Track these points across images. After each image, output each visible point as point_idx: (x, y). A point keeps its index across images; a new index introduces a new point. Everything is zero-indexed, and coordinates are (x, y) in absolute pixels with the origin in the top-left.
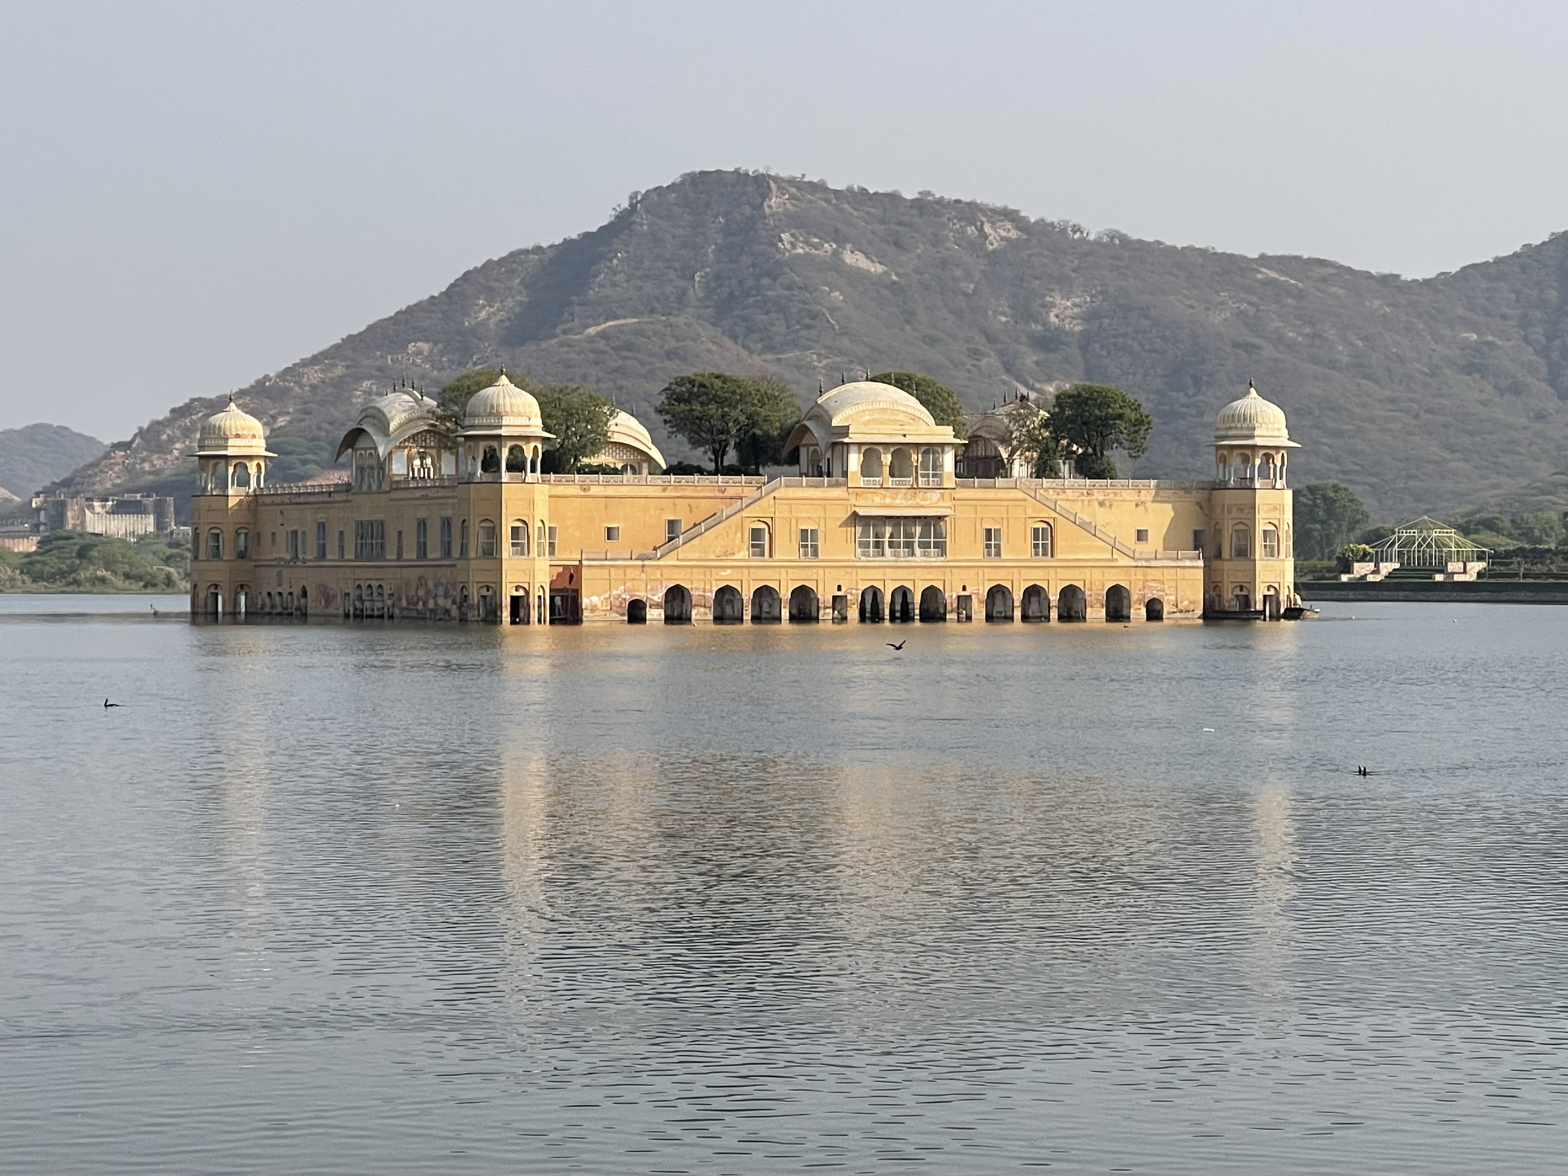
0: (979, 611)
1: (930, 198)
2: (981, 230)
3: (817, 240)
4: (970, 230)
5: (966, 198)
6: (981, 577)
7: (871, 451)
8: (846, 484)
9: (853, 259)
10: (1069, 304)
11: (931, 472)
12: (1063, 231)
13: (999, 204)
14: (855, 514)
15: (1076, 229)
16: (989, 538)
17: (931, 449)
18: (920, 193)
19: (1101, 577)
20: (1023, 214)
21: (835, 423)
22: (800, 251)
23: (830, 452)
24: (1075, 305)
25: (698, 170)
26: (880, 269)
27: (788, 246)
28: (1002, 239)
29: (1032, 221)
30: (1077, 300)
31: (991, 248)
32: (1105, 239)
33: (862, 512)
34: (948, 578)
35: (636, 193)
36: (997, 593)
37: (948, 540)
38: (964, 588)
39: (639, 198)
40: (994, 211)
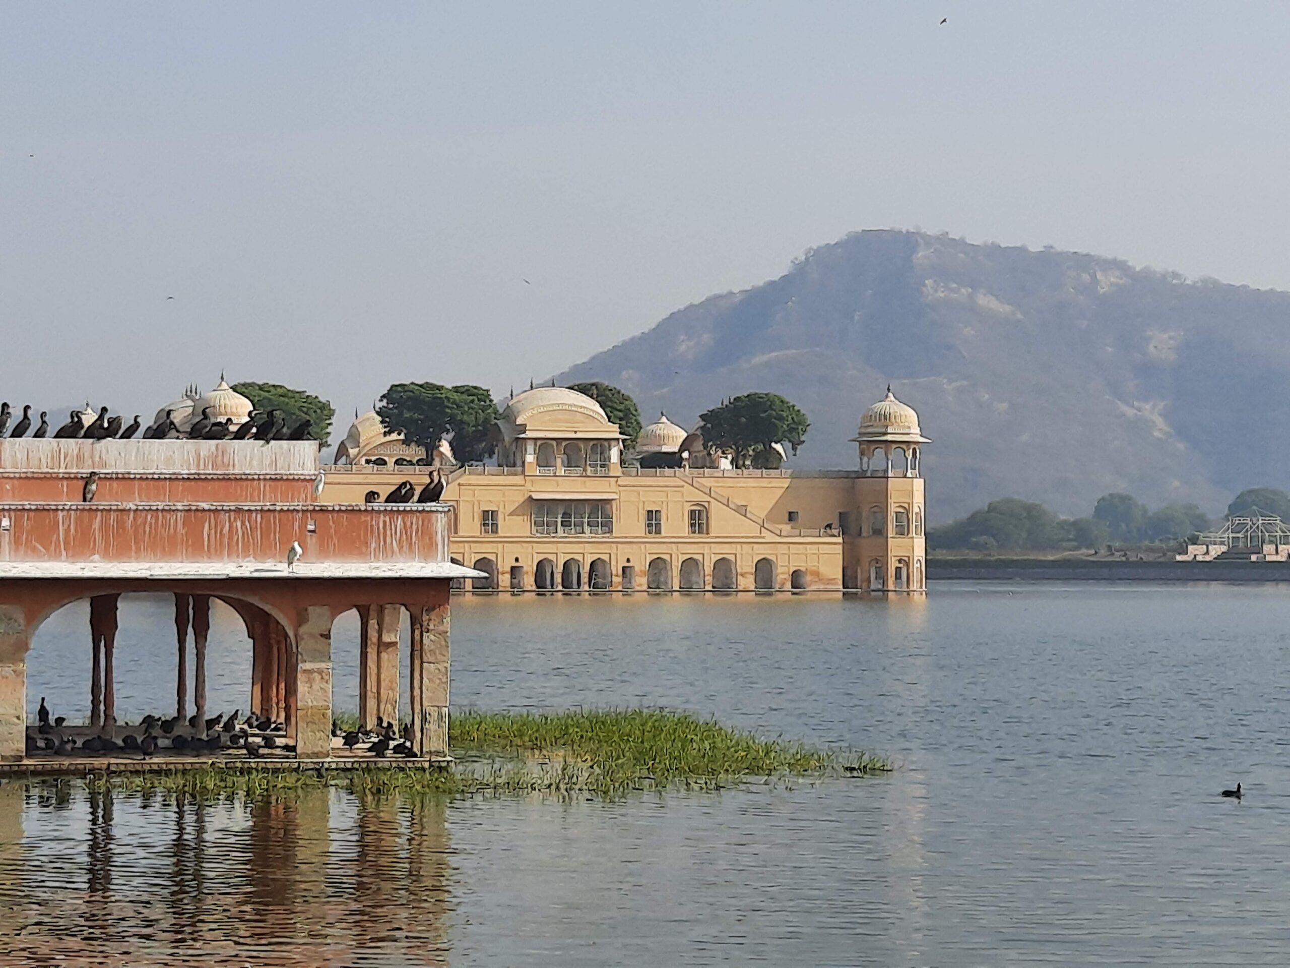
0: (641, 582)
1: (1053, 250)
2: (1094, 276)
3: (954, 285)
4: (1086, 277)
5: (1082, 250)
6: (643, 550)
7: (545, 447)
8: (523, 472)
9: (985, 301)
10: (1166, 336)
11: (599, 462)
12: (1164, 276)
13: (1110, 256)
14: (530, 497)
15: (1175, 275)
16: (650, 519)
17: (600, 446)
18: (1045, 247)
19: (750, 551)
20: (1130, 264)
21: (519, 422)
22: (942, 295)
23: (514, 444)
24: (1170, 338)
25: (859, 230)
26: (1008, 308)
27: (931, 291)
28: (1112, 284)
29: (1138, 269)
30: (1172, 334)
31: (1102, 291)
32: (1199, 284)
33: (536, 496)
34: (614, 551)
35: (811, 249)
36: (657, 566)
37: (614, 520)
38: (628, 560)
39: (812, 253)
40: (1106, 261)
